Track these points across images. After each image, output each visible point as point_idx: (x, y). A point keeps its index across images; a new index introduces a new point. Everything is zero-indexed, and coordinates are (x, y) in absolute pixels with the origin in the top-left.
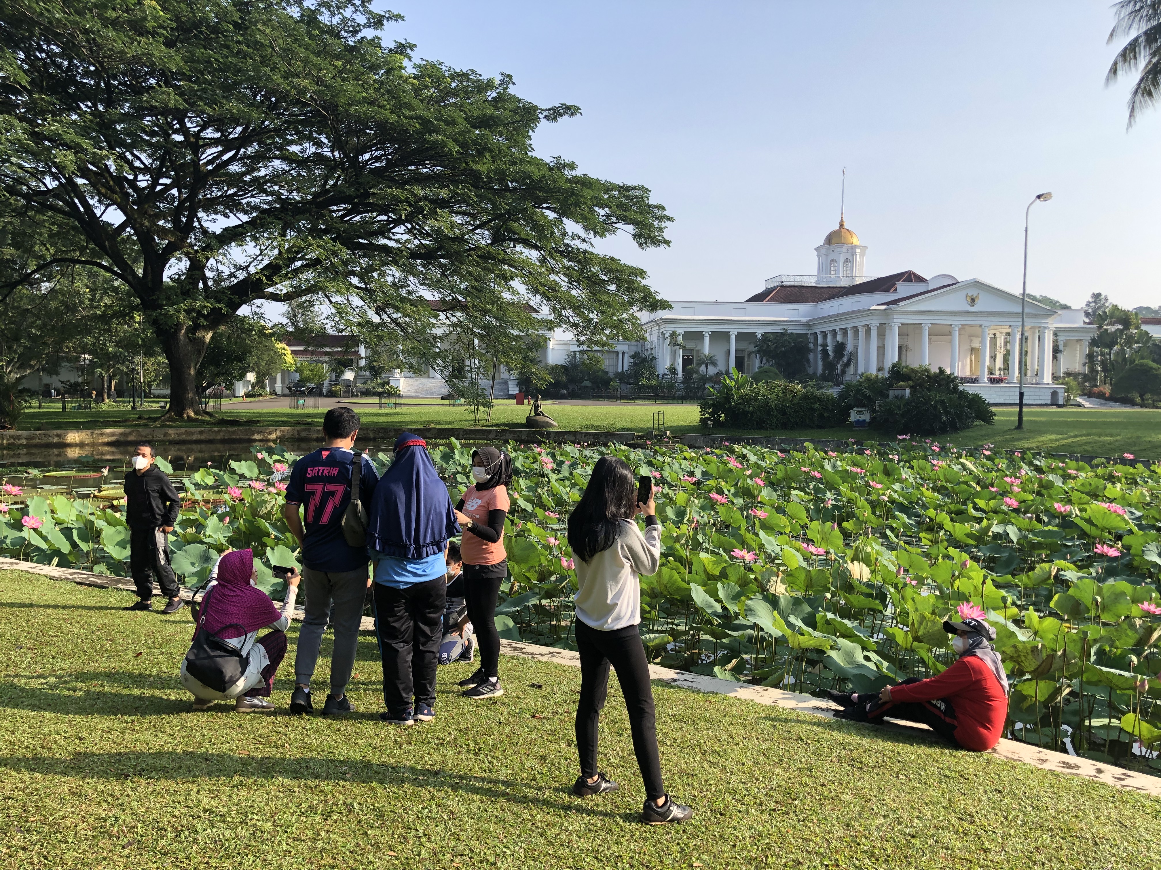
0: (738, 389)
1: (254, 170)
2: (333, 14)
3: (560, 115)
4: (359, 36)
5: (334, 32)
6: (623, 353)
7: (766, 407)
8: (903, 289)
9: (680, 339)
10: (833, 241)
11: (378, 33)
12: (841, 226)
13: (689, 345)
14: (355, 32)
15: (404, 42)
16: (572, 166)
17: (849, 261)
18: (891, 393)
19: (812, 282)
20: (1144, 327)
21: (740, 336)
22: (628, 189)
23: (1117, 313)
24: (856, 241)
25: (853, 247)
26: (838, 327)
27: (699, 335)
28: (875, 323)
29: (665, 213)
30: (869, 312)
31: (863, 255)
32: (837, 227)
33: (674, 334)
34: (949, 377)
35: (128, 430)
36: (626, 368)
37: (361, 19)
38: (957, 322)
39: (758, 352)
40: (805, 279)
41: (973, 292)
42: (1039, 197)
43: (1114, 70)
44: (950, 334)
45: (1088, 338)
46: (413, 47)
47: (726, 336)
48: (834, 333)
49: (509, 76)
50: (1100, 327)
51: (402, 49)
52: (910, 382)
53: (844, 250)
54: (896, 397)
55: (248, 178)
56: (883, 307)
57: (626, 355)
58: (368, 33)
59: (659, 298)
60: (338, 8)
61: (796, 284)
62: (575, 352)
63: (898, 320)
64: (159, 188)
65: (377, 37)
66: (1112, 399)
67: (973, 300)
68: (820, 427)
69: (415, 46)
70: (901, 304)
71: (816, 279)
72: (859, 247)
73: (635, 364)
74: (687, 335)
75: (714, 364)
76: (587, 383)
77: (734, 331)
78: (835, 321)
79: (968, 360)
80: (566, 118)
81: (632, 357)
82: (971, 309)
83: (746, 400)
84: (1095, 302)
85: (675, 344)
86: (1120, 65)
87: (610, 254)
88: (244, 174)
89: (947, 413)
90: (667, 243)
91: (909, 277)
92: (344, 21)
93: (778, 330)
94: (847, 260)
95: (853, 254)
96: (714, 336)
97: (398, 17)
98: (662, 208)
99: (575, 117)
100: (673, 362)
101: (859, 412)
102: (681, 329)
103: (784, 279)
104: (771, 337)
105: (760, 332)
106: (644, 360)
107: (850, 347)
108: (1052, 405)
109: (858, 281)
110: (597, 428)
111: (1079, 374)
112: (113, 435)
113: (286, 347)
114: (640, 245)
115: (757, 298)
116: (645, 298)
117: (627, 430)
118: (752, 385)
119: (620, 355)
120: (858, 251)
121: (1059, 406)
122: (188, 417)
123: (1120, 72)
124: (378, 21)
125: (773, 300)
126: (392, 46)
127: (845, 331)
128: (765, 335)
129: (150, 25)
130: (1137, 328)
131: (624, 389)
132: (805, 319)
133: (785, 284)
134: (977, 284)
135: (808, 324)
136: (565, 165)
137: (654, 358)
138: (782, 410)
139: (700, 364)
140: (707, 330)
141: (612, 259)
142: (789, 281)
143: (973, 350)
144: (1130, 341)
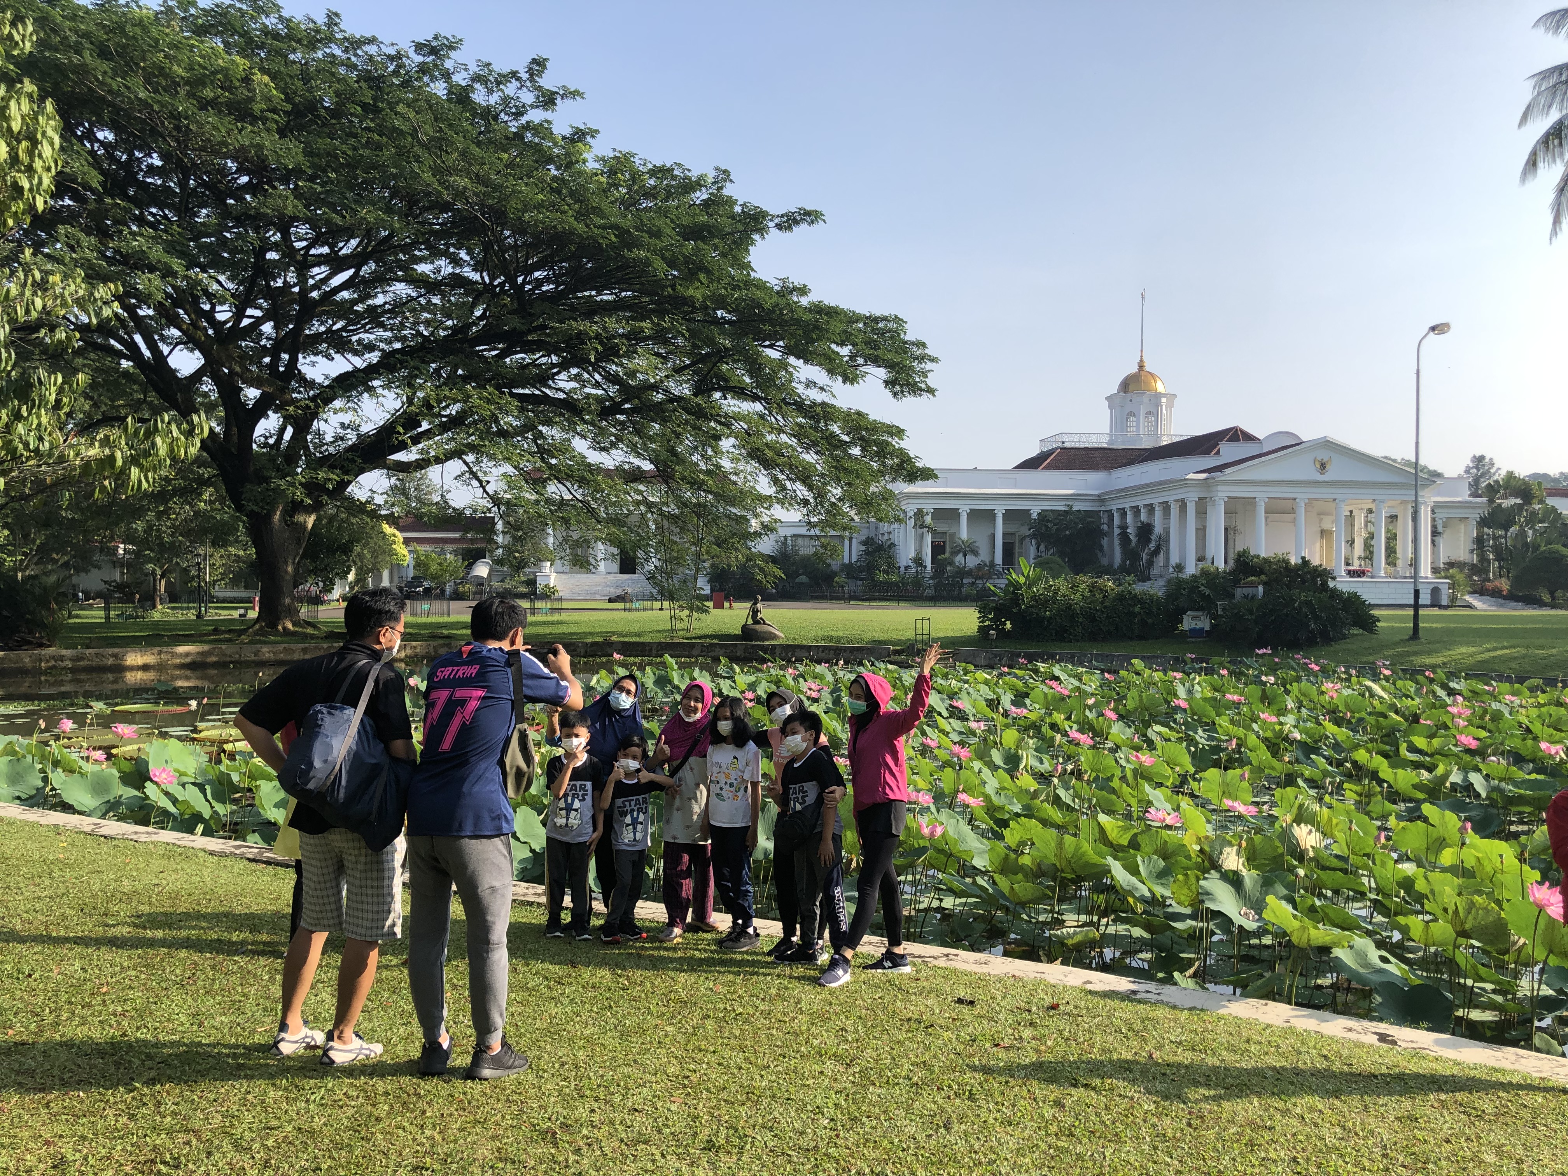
0: (1029, 587)
1: (369, 296)
2: (490, 92)
3: (797, 222)
4: (523, 120)
5: (488, 114)
6: (850, 538)
7: (1068, 611)
8: (1228, 451)
9: (928, 519)
10: (1131, 387)
11: (548, 115)
12: (1141, 367)
13: (941, 527)
14: (519, 114)
15: (582, 127)
16: (803, 291)
17: (1153, 413)
18: (1239, 592)
19: (1103, 442)
20: (1551, 501)
21: (1010, 515)
22: (877, 320)
23: (1513, 483)
24: (1160, 388)
25: (1158, 396)
26: (1141, 502)
27: (954, 514)
28: (1192, 497)
29: (927, 351)
30: (1184, 483)
31: (1170, 405)
32: (1135, 369)
33: (920, 513)
34: (1316, 569)
35: (206, 647)
36: (854, 559)
37: (528, 97)
38: (1302, 495)
39: (1034, 536)
40: (1094, 438)
41: (1324, 455)
42: (1433, 329)
43: (1532, 163)
44: (1293, 511)
45: (1475, 516)
46: (594, 133)
47: (990, 515)
48: (1136, 510)
49: (725, 172)
50: (1491, 501)
51: (580, 136)
52: (1263, 577)
53: (1145, 399)
54: (1246, 597)
55: (359, 308)
56: (1204, 476)
57: (854, 541)
58: (535, 116)
59: (920, 465)
60: (498, 83)
61: (1082, 445)
62: (785, 537)
63: (1223, 493)
64: (246, 322)
65: (547, 121)
66: (1512, 597)
67: (1323, 466)
68: (1141, 638)
69: (597, 131)
70: (1227, 471)
71: (1108, 438)
72: (1165, 395)
73: (867, 553)
74: (938, 514)
75: (975, 553)
76: (803, 579)
77: (1000, 509)
78: (1136, 495)
79: (1318, 545)
80: (804, 226)
81: (864, 543)
82: (1320, 478)
83: (1041, 602)
84: (1477, 468)
85: (922, 527)
86: (1541, 154)
87: (855, 407)
88: (355, 302)
89: (1316, 618)
90: (931, 391)
91: (1235, 435)
92: (506, 100)
93: (1060, 506)
94: (1149, 413)
95: (1158, 404)
96: (974, 515)
97: (575, 94)
98: (922, 345)
99: (816, 225)
100: (919, 552)
101: (1194, 618)
102: (929, 506)
103: (1066, 438)
104: (1051, 517)
105: (1035, 509)
106: (880, 548)
107: (1158, 529)
108: (1432, 606)
109: (1165, 441)
110: (839, 640)
111: (1465, 564)
112: (187, 654)
113: (397, 533)
114: (895, 395)
115: (1030, 465)
116: (900, 466)
117: (879, 642)
118: (1047, 582)
119: (847, 541)
120: (1164, 400)
121: (1440, 607)
122: (285, 628)
123: (1541, 165)
124: (548, 100)
125: (1052, 467)
126: (567, 132)
127: (1151, 508)
128: (1043, 514)
129: (258, 107)
130: (1542, 502)
131: (852, 586)
132: (1096, 492)
133: (1066, 445)
134: (1327, 444)
135: (1100, 499)
136: (794, 289)
137: (892, 545)
138: (1091, 616)
139: (955, 553)
140: (964, 508)
141: (859, 413)
142: (1072, 442)
143: (1323, 533)
144: (1532, 519)
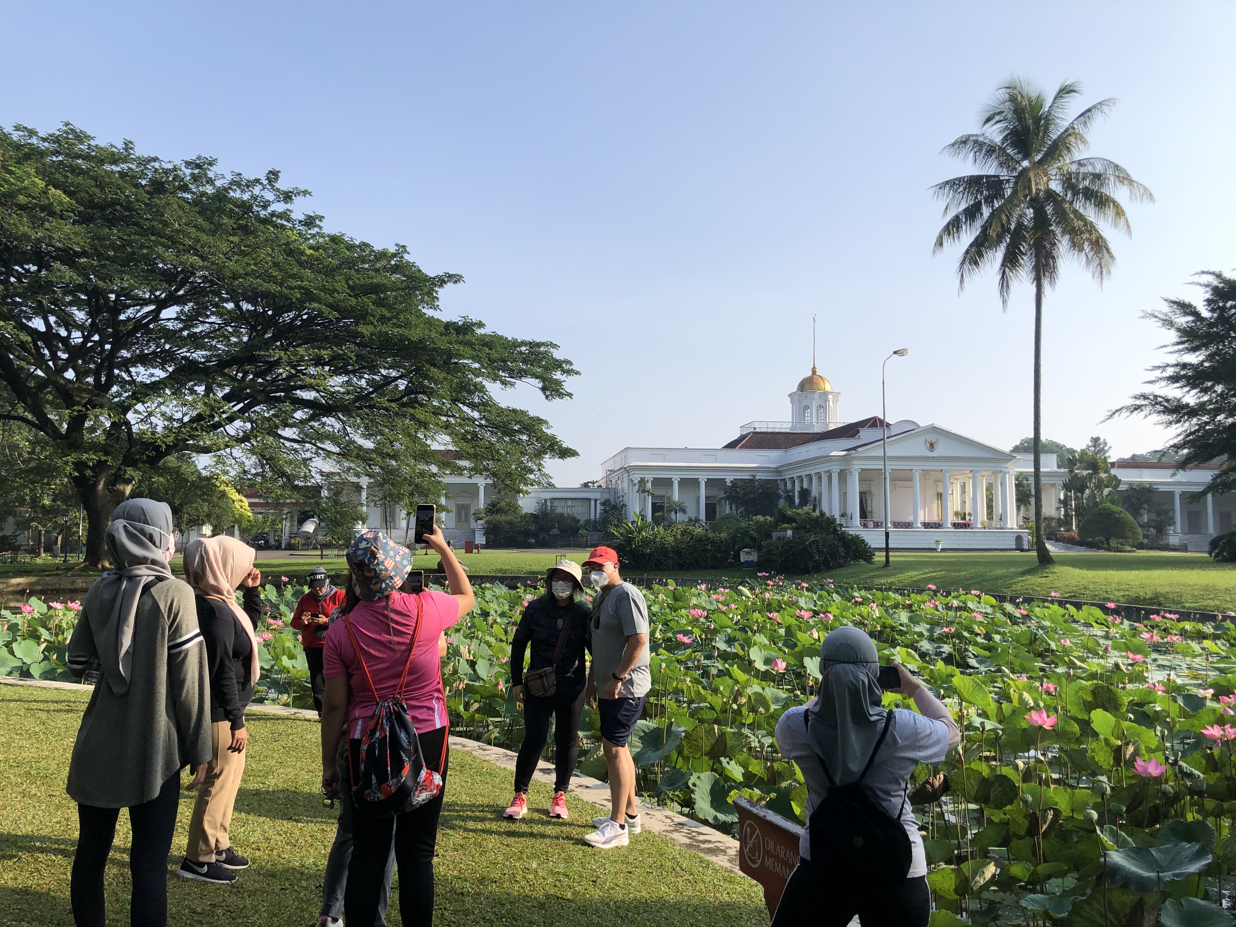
0: (639, 532)
2: (243, 191)
3: (445, 282)
4: (270, 209)
5: (246, 207)
6: (596, 500)
7: (662, 549)
8: (866, 435)
9: (649, 486)
10: (806, 388)
11: (288, 206)
12: (814, 372)
13: (659, 492)
14: (265, 207)
15: (313, 215)
16: (481, 325)
17: (823, 407)
18: (775, 535)
19: (786, 428)
20: (1113, 472)
21: (710, 483)
22: (539, 345)
23: (1085, 458)
24: (828, 388)
25: (826, 394)
26: (804, 473)
27: (668, 482)
28: (835, 469)
29: (574, 367)
30: (827, 459)
31: (836, 401)
32: (810, 374)
33: (642, 481)
36: (598, 517)
37: (269, 196)
38: (918, 467)
39: (727, 498)
40: (778, 425)
41: (932, 438)
42: (895, 353)
43: (940, 243)
44: (911, 480)
45: (1060, 482)
46: (321, 218)
47: (695, 482)
48: (800, 478)
49: (403, 247)
50: (1071, 471)
51: (310, 221)
52: (794, 524)
53: (816, 396)
54: (779, 538)
55: (185, 333)
56: (844, 453)
57: (598, 502)
58: (279, 207)
59: (564, 445)
60: (248, 186)
61: (770, 430)
62: (546, 500)
63: (857, 466)
64: (89, 345)
65: (288, 210)
66: (1082, 543)
67: (932, 445)
68: (714, 568)
69: (323, 217)
70: (860, 450)
71: (790, 425)
72: (831, 393)
73: (605, 511)
74: (657, 482)
75: (684, 511)
76: (555, 531)
77: (703, 478)
78: (800, 467)
79: (935, 505)
80: (450, 285)
81: (603, 504)
82: (931, 454)
83: (646, 542)
84: (1095, 446)
85: (643, 491)
86: (945, 237)
88: (182, 330)
89: (820, 552)
90: (570, 395)
91: (874, 423)
92: (254, 198)
93: (746, 476)
94: (820, 406)
95: (826, 400)
96: (684, 483)
97: (305, 193)
98: (569, 362)
100: (643, 509)
101: (747, 553)
102: (649, 476)
103: (757, 425)
104: (740, 484)
105: (729, 478)
106: (615, 507)
107: (814, 493)
108: (1016, 550)
109: (832, 427)
111: (1053, 519)
114: (547, 397)
115: (732, 445)
116: (552, 445)
118: (653, 529)
119: (593, 502)
120: (830, 397)
121: (1022, 550)
122: (103, 566)
124: (287, 197)
125: (745, 447)
126: (302, 218)
127: (810, 477)
128: (734, 482)
130: (1106, 471)
131: (595, 537)
132: (774, 466)
133: (758, 430)
134: (934, 430)
135: (777, 471)
136: (473, 324)
137: (624, 505)
139: (670, 511)
140: (676, 478)
141: (514, 411)
142: (761, 428)
143: (940, 496)
144: (1100, 485)
